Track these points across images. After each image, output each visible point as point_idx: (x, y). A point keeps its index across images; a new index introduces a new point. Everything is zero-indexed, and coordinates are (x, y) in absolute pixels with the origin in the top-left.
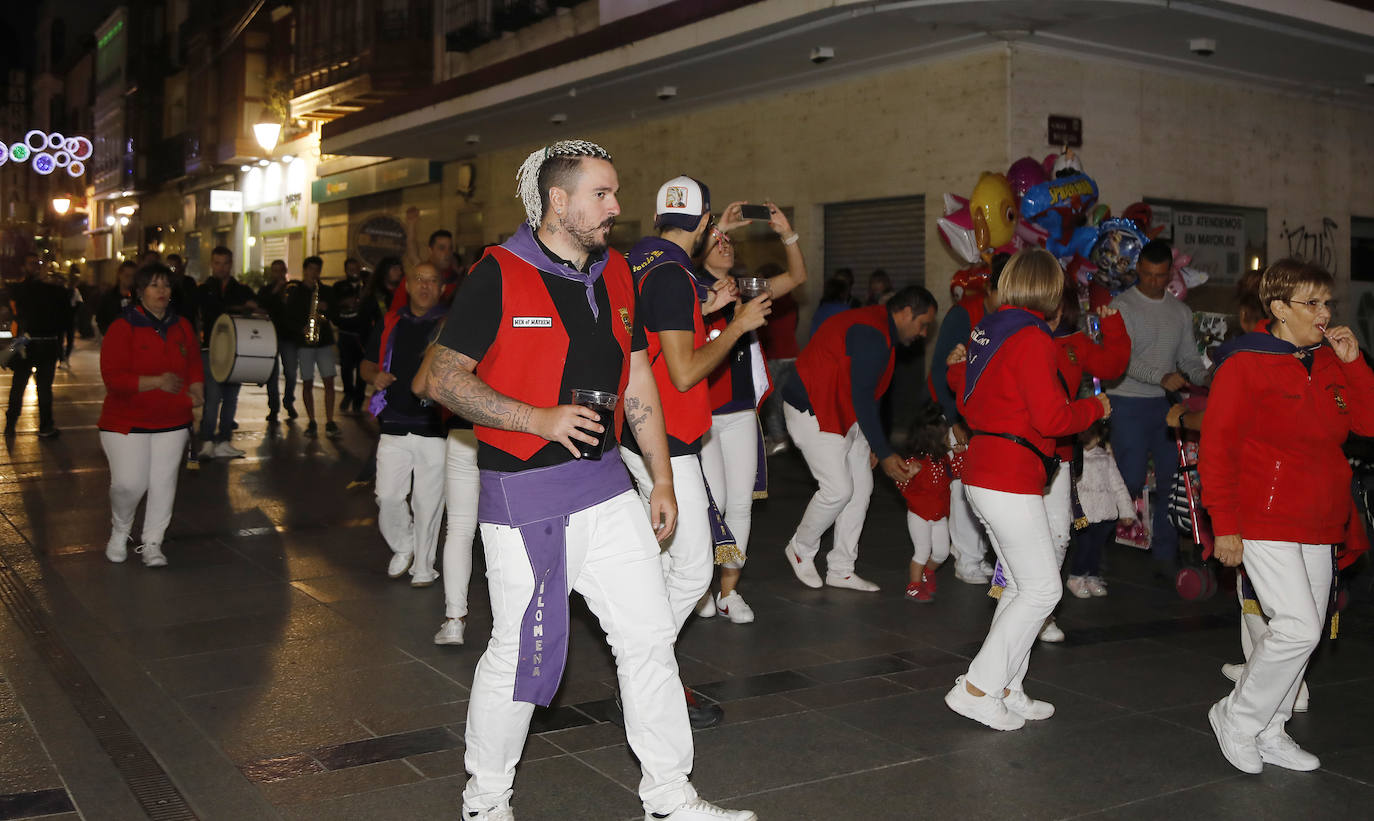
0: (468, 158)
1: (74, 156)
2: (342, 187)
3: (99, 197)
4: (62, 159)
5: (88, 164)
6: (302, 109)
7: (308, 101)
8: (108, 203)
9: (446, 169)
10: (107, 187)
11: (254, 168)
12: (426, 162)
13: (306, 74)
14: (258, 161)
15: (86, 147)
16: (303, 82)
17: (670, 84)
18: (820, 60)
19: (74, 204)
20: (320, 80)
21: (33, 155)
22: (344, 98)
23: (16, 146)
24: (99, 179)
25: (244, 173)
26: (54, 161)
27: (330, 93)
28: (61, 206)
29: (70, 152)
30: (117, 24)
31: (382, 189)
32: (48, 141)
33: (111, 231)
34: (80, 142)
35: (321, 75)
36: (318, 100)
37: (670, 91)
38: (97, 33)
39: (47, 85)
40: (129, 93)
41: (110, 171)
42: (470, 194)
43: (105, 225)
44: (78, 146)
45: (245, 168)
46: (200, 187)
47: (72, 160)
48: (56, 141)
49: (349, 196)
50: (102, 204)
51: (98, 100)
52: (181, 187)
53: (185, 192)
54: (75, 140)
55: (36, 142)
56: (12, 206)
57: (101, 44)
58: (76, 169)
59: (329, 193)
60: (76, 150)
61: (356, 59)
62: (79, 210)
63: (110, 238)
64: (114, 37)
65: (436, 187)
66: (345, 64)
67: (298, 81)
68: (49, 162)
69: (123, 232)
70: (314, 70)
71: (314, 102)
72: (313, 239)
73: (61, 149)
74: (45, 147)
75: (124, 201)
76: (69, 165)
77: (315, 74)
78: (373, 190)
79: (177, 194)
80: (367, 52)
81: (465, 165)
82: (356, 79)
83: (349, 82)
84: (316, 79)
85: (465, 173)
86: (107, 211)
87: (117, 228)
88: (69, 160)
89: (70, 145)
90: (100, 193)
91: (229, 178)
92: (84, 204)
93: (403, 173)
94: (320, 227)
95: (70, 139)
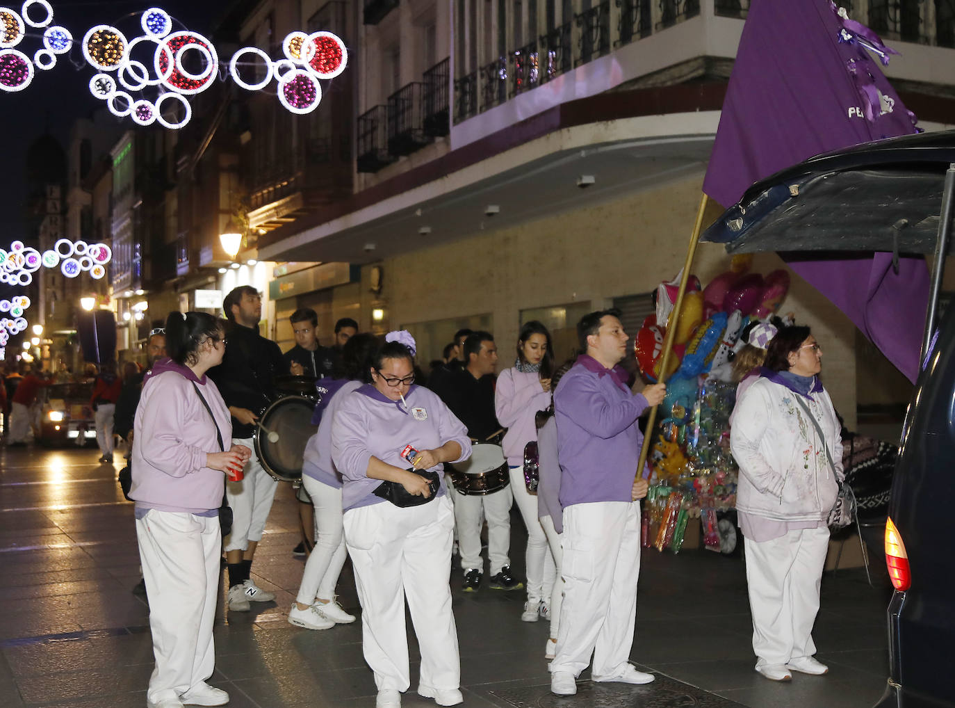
0: (377, 260)
1: (96, 261)
2: (291, 286)
3: (118, 295)
4: (86, 264)
5: (108, 267)
6: (258, 221)
7: (262, 213)
8: (126, 300)
9: (364, 270)
10: (122, 287)
11: (230, 270)
12: (346, 266)
13: (258, 191)
14: (231, 264)
15: (106, 252)
16: (257, 198)
17: (494, 204)
18: (584, 186)
19: (99, 301)
20: (269, 196)
21: (61, 261)
22: (285, 212)
23: (48, 253)
24: (116, 280)
25: (222, 275)
26: (80, 267)
27: (275, 208)
28: (88, 304)
29: (92, 258)
30: (126, 146)
31: (319, 287)
32: (73, 248)
33: (127, 325)
34: (101, 248)
35: (269, 192)
36: (268, 214)
37: (494, 209)
38: (112, 154)
39: (79, 198)
40: (136, 206)
41: (124, 273)
42: (379, 292)
43: (123, 320)
44: (99, 252)
45: (222, 271)
46: (189, 286)
47: (94, 264)
48: (80, 248)
49: (296, 294)
50: (121, 301)
51: (115, 211)
52: (176, 286)
53: (179, 290)
54: (97, 247)
55: (64, 249)
56: (53, 304)
57: (116, 162)
58: (97, 271)
59: (281, 291)
60: (97, 255)
61: (292, 179)
62: (103, 307)
63: (126, 331)
64: (126, 157)
65: (355, 286)
66: (285, 183)
67: (253, 197)
68: (75, 267)
69: (136, 326)
70: (264, 188)
71: (264, 215)
72: (272, 330)
73: (85, 255)
74: (71, 253)
75: (135, 299)
76: (90, 268)
77: (265, 191)
78: (312, 288)
79: (173, 293)
80: (299, 174)
81: (374, 267)
82: (293, 196)
83: (287, 199)
84: (265, 196)
85: (375, 273)
86: (125, 308)
87: (133, 322)
88: (91, 264)
89: (93, 251)
90: (117, 292)
91: (211, 279)
92: (107, 302)
93: (332, 275)
94: (277, 321)
95: (91, 246)
